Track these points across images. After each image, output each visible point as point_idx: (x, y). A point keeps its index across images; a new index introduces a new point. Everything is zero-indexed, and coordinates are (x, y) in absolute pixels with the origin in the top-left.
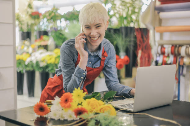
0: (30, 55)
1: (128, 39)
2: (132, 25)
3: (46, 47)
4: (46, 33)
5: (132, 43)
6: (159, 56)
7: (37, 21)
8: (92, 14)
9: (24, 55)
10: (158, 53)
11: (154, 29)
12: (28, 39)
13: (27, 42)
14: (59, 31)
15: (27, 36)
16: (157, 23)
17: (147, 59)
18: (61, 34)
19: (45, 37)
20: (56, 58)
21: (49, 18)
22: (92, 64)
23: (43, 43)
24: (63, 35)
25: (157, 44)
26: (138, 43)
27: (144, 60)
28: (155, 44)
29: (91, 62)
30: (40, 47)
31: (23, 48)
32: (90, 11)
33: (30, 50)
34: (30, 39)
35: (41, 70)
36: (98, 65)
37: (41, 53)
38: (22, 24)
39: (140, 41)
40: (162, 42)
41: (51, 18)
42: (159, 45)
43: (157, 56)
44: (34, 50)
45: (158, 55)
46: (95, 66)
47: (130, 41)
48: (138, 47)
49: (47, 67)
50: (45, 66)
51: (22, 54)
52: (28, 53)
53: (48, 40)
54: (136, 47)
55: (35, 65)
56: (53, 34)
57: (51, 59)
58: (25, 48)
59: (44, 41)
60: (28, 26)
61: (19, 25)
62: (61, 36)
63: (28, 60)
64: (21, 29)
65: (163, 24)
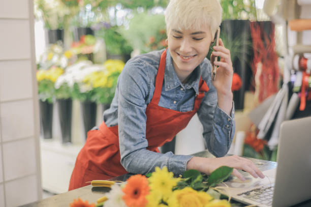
0: (64, 71)
1: (237, 43)
2: (244, 16)
3: (90, 57)
4: (89, 31)
5: (244, 51)
6: (295, 74)
7: (74, 9)
8: (190, 12)
9: (53, 70)
10: (293, 68)
11: (287, 23)
12: (60, 42)
13: (57, 48)
14: (114, 27)
15: (57, 36)
16: (292, 12)
17: (271, 78)
18: (116, 33)
19: (88, 39)
20: (109, 78)
21: (95, 4)
22: (177, 105)
23: (85, 50)
24: (120, 35)
25: (291, 52)
26: (255, 48)
27: (265, 80)
28: (288, 53)
29: (177, 101)
30: (80, 56)
31: (51, 59)
32: (188, 4)
33: (64, 62)
34: (63, 41)
35: (83, 99)
36: (188, 107)
37: (82, 68)
38: (48, 16)
39: (259, 46)
40: (301, 48)
41: (100, 5)
42: (296, 54)
43: (291, 74)
44: (71, 62)
45: (293, 72)
46: (183, 108)
47: (240, 47)
48: (256, 56)
49: (93, 93)
50: (90, 91)
51: (49, 68)
52: (59, 67)
53: (94, 44)
54: (251, 57)
55: (72, 90)
56: (103, 34)
57: (99, 79)
58: (55, 59)
59: (87, 45)
60: (59, 18)
61: (43, 17)
62: (116, 37)
63: (59, 81)
64: (47, 25)
65: (303, 15)
